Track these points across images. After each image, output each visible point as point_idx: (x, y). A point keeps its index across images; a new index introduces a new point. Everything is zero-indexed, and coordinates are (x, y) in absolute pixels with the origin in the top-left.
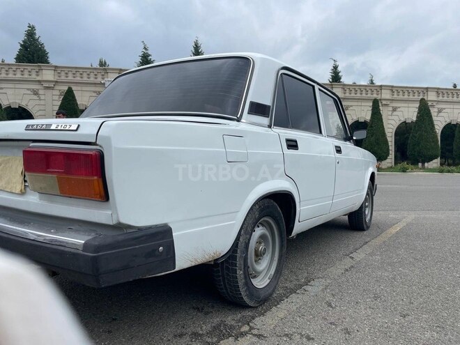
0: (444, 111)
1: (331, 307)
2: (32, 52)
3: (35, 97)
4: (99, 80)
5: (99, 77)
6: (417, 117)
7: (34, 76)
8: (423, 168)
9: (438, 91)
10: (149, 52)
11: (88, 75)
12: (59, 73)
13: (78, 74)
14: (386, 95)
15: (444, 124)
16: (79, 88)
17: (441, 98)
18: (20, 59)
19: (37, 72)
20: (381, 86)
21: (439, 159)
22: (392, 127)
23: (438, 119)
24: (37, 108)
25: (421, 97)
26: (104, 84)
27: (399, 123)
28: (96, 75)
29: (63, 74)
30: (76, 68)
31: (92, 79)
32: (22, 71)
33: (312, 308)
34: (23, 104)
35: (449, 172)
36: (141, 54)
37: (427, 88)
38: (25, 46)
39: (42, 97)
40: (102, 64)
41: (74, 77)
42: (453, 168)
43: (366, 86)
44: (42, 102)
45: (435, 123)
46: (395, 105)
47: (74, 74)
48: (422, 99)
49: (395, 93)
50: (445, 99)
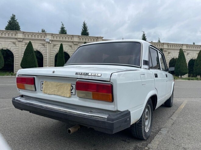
0: (190, 54)
1: (174, 139)
2: (13, 26)
3: (14, 45)
4: (43, 38)
5: (43, 37)
6: (179, 56)
7: (14, 36)
8: (181, 78)
9: (187, 46)
10: (64, 26)
11: (38, 36)
12: (25, 35)
13: (33, 35)
14: (165, 47)
15: (190, 59)
16: (34, 42)
17: (188, 48)
18: (8, 28)
19: (15, 34)
20: (163, 43)
21: (188, 74)
22: (168, 60)
23: (187, 57)
24: (15, 50)
25: (180, 48)
26: (45, 40)
27: (171, 59)
28: (41, 36)
29: (27, 35)
30: (33, 33)
31: (40, 38)
32: (8, 34)
33: (167, 140)
34: (9, 48)
35: (192, 80)
36: (61, 27)
37: (183, 44)
38: (10, 23)
39: (17, 45)
40: (43, 31)
41: (32, 37)
42: (193, 78)
43: (157, 43)
44: (17, 47)
45: (186, 59)
46: (169, 51)
47: (32, 35)
48: (181, 49)
49: (169, 46)
50: (190, 49)
